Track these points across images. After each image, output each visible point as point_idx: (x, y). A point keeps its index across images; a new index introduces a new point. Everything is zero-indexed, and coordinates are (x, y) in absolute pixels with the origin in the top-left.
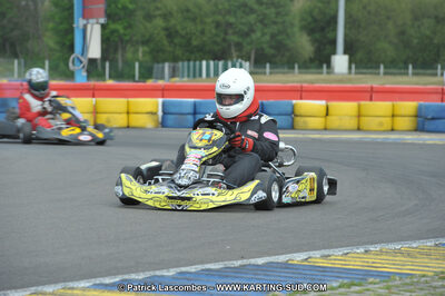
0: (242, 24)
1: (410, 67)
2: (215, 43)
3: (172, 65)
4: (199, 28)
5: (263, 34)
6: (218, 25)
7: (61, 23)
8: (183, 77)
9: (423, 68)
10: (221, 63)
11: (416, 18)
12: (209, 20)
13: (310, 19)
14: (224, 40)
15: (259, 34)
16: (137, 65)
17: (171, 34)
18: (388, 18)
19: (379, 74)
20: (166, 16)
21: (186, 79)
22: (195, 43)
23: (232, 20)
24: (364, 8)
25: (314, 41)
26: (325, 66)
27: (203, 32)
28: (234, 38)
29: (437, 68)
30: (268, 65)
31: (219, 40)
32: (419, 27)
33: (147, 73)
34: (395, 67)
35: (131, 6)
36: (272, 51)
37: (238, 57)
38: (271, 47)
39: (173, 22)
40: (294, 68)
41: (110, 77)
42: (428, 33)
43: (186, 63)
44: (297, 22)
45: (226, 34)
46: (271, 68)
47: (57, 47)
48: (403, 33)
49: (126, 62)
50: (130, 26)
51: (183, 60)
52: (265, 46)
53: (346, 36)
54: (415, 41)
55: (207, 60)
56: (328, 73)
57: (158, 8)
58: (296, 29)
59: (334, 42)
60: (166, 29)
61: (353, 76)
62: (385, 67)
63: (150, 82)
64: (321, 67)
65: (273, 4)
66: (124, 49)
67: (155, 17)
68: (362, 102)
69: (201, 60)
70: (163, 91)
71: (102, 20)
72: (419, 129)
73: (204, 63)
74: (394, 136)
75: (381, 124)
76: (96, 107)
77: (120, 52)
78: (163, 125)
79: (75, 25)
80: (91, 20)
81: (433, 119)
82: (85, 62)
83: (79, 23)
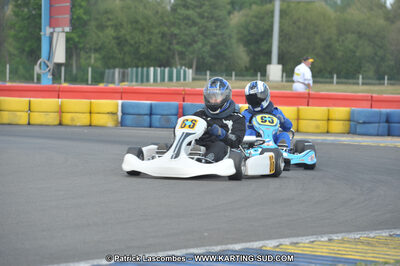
0: (187, 35)
1: (335, 76)
2: (161, 51)
3: (121, 70)
4: (147, 38)
5: (204, 45)
6: (163, 35)
7: (22, 31)
8: (132, 81)
9: (346, 78)
10: (167, 70)
11: (340, 33)
12: (156, 31)
13: (246, 33)
14: (169, 49)
16: (90, 69)
17: (121, 42)
18: (316, 33)
20: (117, 27)
21: (134, 83)
22: (142, 51)
23: (176, 31)
24: (295, 23)
25: (250, 52)
26: (259, 74)
27: (150, 42)
28: (178, 48)
29: (358, 78)
30: (208, 73)
31: (164, 49)
32: (343, 41)
33: (99, 78)
34: (322, 77)
35: (85, 17)
36: (212, 60)
37: (182, 65)
38: (211, 56)
39: (123, 32)
40: (231, 75)
41: (65, 81)
42: (351, 46)
43: (135, 69)
44: (234, 34)
45: (171, 44)
46: (211, 75)
47: (16, 52)
49: (79, 68)
50: (83, 35)
51: (132, 67)
52: (206, 55)
53: (279, 48)
54: (340, 54)
55: (154, 67)
57: (109, 19)
58: (234, 41)
59: (268, 54)
60: (115, 38)
61: (284, 83)
63: (101, 85)
64: (256, 75)
65: (212, 18)
66: (78, 56)
67: (107, 27)
68: (301, 107)
69: (148, 67)
70: (122, 94)
71: (67, 29)
72: (352, 132)
73: (152, 69)
74: (330, 138)
75: (318, 127)
76: (61, 107)
77: (74, 58)
78: (122, 124)
79: (42, 33)
80: (57, 29)
81: (364, 123)
82: (51, 66)
83: (46, 31)
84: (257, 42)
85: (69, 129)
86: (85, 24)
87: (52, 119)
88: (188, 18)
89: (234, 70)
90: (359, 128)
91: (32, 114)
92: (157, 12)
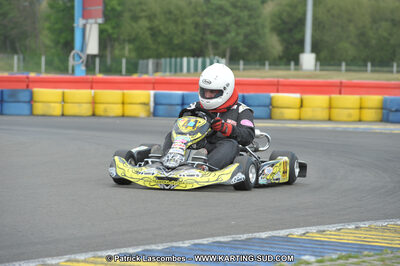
0: (219, 25)
1: (369, 64)
2: (194, 41)
3: (155, 61)
4: (180, 28)
5: (238, 34)
6: (197, 26)
7: (57, 23)
8: (165, 71)
9: (380, 66)
10: (200, 60)
11: (374, 21)
12: (189, 21)
13: (279, 21)
14: (202, 39)
15: (233, 34)
16: (124, 61)
17: (154, 33)
18: (350, 21)
19: (340, 71)
20: (151, 18)
21: (168, 74)
22: (176, 42)
23: (209, 21)
24: (328, 11)
25: (283, 41)
26: (292, 63)
27: (183, 32)
28: (211, 38)
29: (392, 66)
30: (241, 62)
31: (197, 39)
32: (377, 29)
33: (133, 68)
34: (356, 65)
35: (119, 8)
36: (245, 50)
37: (215, 55)
38: (244, 46)
39: (157, 23)
40: (264, 64)
41: (100, 72)
42: (385, 34)
43: (168, 60)
44: (268, 24)
45: (204, 33)
46: (244, 64)
47: (52, 44)
48: (362, 34)
49: (114, 58)
50: (117, 26)
51: (165, 57)
52: (239, 45)
53: (313, 37)
54: (374, 42)
55: (188, 57)
56: (296, 69)
57: (143, 11)
58: (267, 30)
59: (301, 43)
60: (151, 29)
61: (318, 72)
62: (347, 65)
63: (135, 76)
64: (288, 64)
65: (246, 7)
66: (112, 47)
67: (140, 18)
68: (333, 96)
69: (182, 57)
70: (154, 85)
71: (100, 21)
72: (385, 120)
73: (185, 60)
74: (362, 126)
75: (350, 115)
76: (94, 98)
77: (109, 49)
78: (155, 114)
79: (75, 25)
80: (91, 21)
81: (397, 111)
82: (84, 58)
83: (79, 22)
84: (290, 30)
85: (101, 120)
86: (119, 15)
87: (86, 110)
88: (221, 8)
89: (268, 59)
90: (392, 116)
91: (66, 105)
92: (190, 3)
